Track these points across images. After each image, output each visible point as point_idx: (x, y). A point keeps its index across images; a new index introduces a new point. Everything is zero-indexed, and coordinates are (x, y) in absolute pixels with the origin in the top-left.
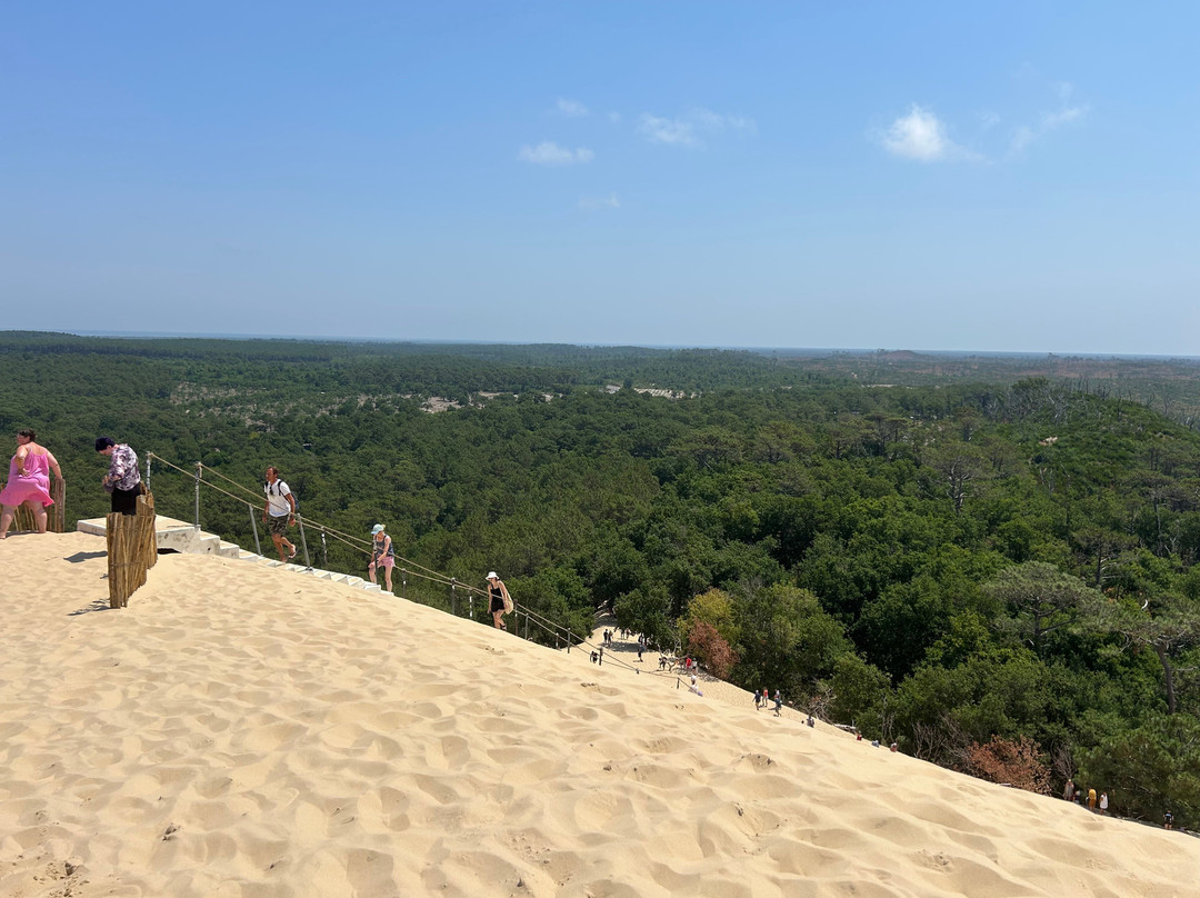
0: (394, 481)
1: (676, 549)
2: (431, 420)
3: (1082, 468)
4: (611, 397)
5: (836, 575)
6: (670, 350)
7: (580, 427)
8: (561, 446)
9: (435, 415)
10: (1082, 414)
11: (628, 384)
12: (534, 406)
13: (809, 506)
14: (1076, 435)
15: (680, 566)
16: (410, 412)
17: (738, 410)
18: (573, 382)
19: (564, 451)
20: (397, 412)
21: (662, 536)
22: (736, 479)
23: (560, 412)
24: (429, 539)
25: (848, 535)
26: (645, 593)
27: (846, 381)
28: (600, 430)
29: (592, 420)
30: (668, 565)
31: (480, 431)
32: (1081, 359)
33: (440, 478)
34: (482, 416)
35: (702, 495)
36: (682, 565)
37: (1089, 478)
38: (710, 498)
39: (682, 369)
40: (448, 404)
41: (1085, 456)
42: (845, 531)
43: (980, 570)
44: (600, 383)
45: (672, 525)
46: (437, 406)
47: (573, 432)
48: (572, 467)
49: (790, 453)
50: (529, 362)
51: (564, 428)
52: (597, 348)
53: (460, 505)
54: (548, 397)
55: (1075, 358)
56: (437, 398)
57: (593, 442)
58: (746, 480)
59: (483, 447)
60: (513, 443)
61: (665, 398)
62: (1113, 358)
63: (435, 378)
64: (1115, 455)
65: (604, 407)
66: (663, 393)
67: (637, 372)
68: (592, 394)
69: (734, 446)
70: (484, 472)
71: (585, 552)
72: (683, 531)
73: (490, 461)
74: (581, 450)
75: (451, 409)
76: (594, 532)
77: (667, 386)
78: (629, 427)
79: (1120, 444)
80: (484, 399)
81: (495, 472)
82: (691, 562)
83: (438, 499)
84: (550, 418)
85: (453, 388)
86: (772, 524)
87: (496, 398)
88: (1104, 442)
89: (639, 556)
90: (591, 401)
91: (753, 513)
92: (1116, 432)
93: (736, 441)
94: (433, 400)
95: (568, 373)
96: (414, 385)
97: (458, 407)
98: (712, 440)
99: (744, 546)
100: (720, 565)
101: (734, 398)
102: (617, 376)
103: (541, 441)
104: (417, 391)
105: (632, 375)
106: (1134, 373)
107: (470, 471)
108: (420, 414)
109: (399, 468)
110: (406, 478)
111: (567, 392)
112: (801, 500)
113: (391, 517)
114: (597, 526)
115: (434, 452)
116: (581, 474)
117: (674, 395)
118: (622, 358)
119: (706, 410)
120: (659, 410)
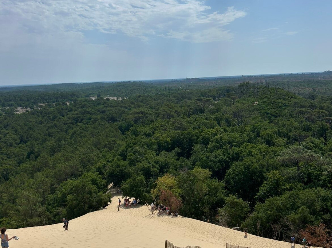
0: (5, 142)
1: (141, 158)
2: (20, 116)
3: (269, 112)
4: (94, 101)
5: (211, 161)
6: (113, 83)
7: (83, 114)
8: (77, 121)
9: (21, 114)
10: (264, 93)
11: (99, 96)
12: (62, 107)
13: (189, 134)
14: (264, 100)
15: (145, 165)
16: (10, 114)
17: (144, 102)
18: (77, 97)
19: (78, 124)
20: (4, 114)
21: (134, 153)
22: (157, 127)
23: (74, 108)
24: (24, 165)
25: (207, 144)
26: (134, 180)
27: (179, 89)
28: (91, 114)
29: (88, 110)
30: (139, 165)
31: (40, 119)
32: (253, 76)
33: (26, 140)
34: (41, 112)
35: (145, 134)
36: (146, 165)
37: (271, 115)
38: (149, 135)
39: (119, 89)
40: (26, 110)
41: (268, 107)
42: (205, 142)
43: (264, 152)
44: (88, 96)
45: (137, 147)
46: (21, 111)
47: (81, 115)
48: (83, 129)
49: (175, 114)
50: (58, 90)
51: (77, 114)
52: (84, 84)
53: (36, 150)
54: (68, 103)
55: (251, 76)
56: (21, 108)
57: (90, 119)
58: (161, 126)
59: (43, 125)
60: (55, 122)
61: (115, 100)
62: (262, 76)
63: (19, 100)
64: (278, 106)
65: (92, 105)
66: (113, 98)
67: (102, 91)
68: (86, 100)
69: (150, 114)
70: (45, 135)
71: (99, 164)
72: (142, 150)
73: (47, 130)
74: (85, 122)
75: (27, 111)
76: (100, 155)
77: (115, 96)
78: (103, 112)
79: (279, 102)
80: (41, 106)
81: (50, 135)
82: (149, 163)
83: (26, 148)
84: (70, 111)
85: (27, 103)
86: (176, 143)
87: (46, 105)
88: (274, 102)
89: (126, 163)
90: (86, 103)
91: (169, 139)
92: (277, 98)
93: (151, 112)
94: (19, 108)
95: (74, 93)
96: (10, 103)
97: (30, 110)
98: (142, 112)
99: (167, 153)
100: (162, 162)
101: (141, 98)
102: (94, 93)
103: (68, 121)
104: (12, 105)
105: (100, 93)
106: (270, 80)
107: (39, 135)
108: (14, 114)
109: (7, 137)
110: (11, 141)
111: (75, 100)
112: (186, 132)
113: (6, 158)
114: (101, 152)
115: (22, 129)
116: (87, 131)
117: (118, 99)
118: (95, 87)
119: (132, 103)
120: (114, 104)
